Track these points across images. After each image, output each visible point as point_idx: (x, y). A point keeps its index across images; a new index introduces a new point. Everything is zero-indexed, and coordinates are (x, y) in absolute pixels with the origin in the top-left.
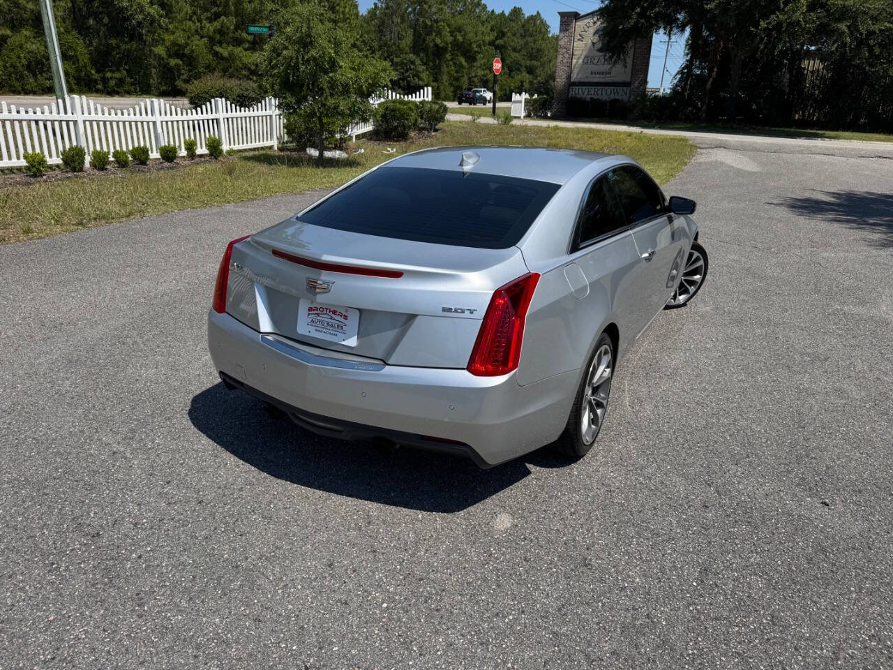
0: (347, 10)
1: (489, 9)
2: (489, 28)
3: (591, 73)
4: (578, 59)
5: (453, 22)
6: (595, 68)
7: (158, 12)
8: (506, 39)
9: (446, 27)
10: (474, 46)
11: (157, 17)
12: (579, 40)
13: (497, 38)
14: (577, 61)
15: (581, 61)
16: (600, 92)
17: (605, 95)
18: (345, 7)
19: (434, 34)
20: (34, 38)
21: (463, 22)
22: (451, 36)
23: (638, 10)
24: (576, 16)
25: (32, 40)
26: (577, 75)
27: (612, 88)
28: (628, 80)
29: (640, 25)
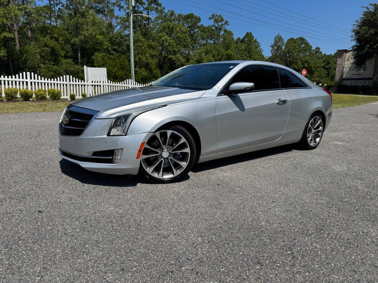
0: (256, 57)
1: (323, 53)
2: (322, 61)
3: (353, 75)
4: (347, 68)
5: (304, 59)
6: (355, 72)
7: (184, 61)
8: (330, 65)
9: (300, 61)
10: (313, 68)
11: (184, 63)
12: (347, 61)
13: (326, 65)
14: (346, 70)
15: (347, 70)
16: (357, 83)
17: (360, 84)
18: (255, 56)
19: (294, 64)
20: (145, 71)
21: (308, 59)
22: (302, 65)
23: (368, 46)
24: (346, 51)
25: (144, 71)
26: (346, 75)
27: (363, 81)
28: (372, 77)
29: (369, 52)
